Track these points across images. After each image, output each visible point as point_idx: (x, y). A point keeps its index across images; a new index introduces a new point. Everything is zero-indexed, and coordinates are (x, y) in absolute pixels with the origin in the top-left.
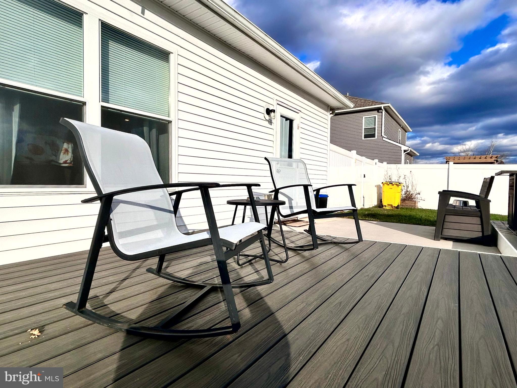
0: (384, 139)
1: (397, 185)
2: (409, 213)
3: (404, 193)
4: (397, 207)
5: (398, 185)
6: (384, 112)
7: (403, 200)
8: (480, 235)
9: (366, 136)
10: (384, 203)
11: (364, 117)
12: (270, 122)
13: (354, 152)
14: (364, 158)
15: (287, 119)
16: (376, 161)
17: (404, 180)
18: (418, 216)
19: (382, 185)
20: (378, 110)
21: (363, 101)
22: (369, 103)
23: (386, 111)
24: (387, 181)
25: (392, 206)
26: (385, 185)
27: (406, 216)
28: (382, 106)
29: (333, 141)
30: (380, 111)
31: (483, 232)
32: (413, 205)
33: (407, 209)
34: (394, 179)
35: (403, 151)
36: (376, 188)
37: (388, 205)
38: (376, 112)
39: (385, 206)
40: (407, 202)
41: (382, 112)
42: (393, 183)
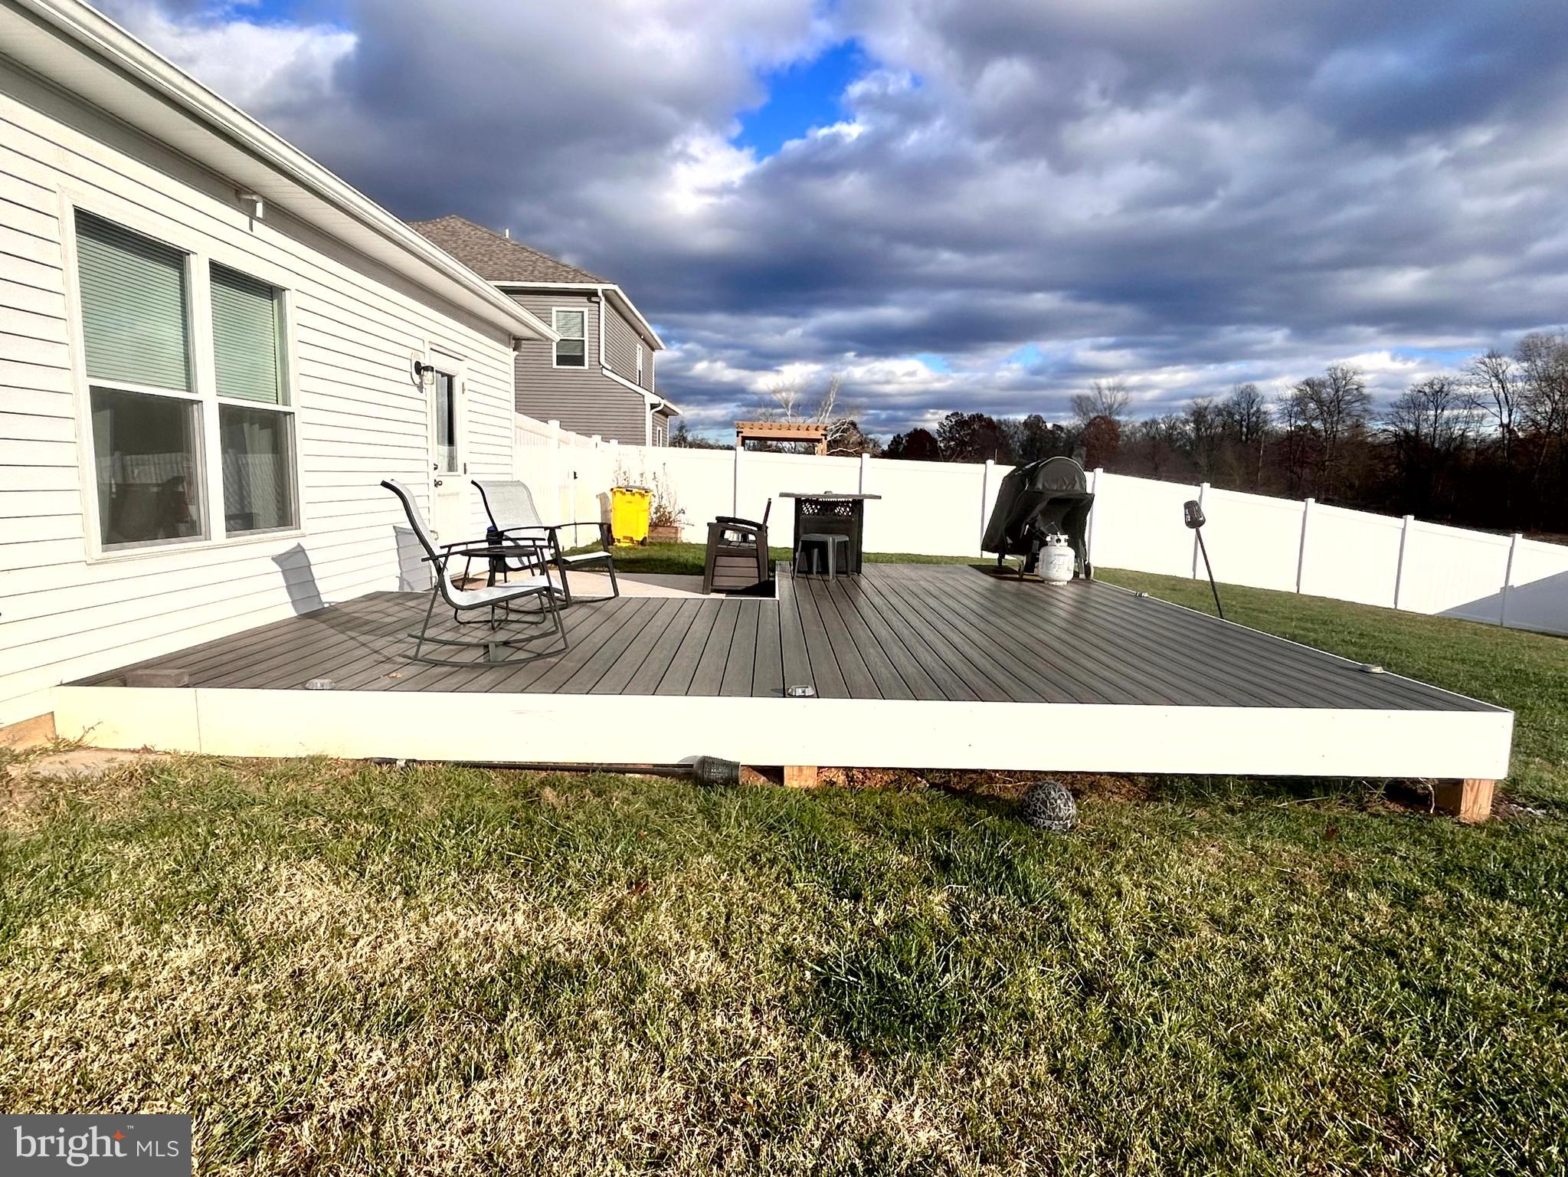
0: (605, 372)
1: (640, 494)
2: (665, 554)
3: (653, 510)
4: (642, 543)
5: (643, 496)
6: (603, 303)
7: (654, 526)
8: (756, 581)
9: (562, 360)
10: (617, 533)
11: (554, 309)
12: (420, 388)
13: (555, 424)
14: (572, 434)
15: (443, 375)
16: (597, 438)
17: (655, 483)
18: (681, 560)
19: (610, 495)
20: (590, 295)
21: (550, 264)
22: (568, 272)
23: (608, 299)
24: (620, 485)
25: (631, 539)
26: (618, 494)
27: (661, 561)
28: (599, 288)
29: (521, 407)
30: (594, 299)
31: (759, 577)
32: (673, 536)
33: (661, 544)
34: (635, 480)
35: (648, 407)
36: (598, 500)
37: (625, 538)
38: (585, 299)
39: (619, 541)
40: (660, 529)
41: (599, 303)
42: (634, 490)
